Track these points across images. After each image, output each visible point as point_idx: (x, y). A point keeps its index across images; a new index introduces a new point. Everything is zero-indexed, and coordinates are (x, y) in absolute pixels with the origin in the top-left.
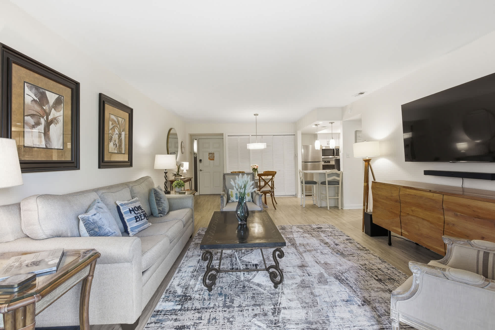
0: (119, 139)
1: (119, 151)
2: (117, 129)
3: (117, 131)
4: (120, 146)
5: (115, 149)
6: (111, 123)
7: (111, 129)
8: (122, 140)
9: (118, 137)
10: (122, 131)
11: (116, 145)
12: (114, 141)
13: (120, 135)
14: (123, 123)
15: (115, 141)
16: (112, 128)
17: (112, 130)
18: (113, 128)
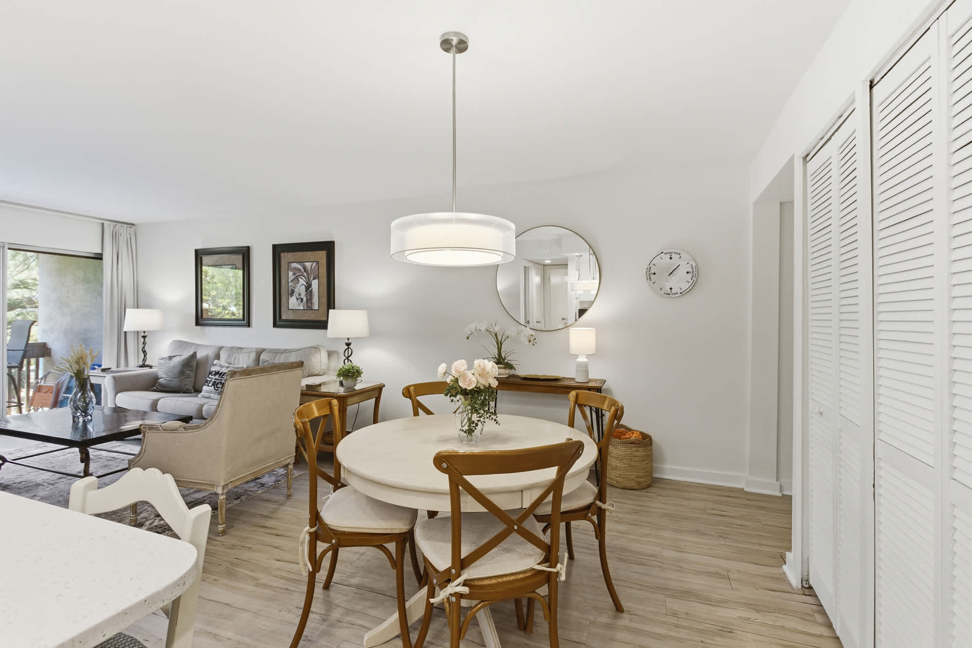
0: (306, 290)
1: (308, 307)
2: (304, 279)
3: (302, 281)
4: (310, 300)
5: (299, 305)
6: (291, 273)
7: (292, 281)
8: (313, 291)
9: (305, 289)
10: (314, 279)
11: (302, 300)
12: (297, 295)
13: (308, 287)
14: (315, 267)
15: (300, 294)
16: (294, 279)
17: (294, 281)
18: (296, 279)
